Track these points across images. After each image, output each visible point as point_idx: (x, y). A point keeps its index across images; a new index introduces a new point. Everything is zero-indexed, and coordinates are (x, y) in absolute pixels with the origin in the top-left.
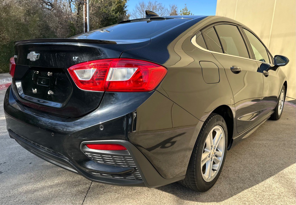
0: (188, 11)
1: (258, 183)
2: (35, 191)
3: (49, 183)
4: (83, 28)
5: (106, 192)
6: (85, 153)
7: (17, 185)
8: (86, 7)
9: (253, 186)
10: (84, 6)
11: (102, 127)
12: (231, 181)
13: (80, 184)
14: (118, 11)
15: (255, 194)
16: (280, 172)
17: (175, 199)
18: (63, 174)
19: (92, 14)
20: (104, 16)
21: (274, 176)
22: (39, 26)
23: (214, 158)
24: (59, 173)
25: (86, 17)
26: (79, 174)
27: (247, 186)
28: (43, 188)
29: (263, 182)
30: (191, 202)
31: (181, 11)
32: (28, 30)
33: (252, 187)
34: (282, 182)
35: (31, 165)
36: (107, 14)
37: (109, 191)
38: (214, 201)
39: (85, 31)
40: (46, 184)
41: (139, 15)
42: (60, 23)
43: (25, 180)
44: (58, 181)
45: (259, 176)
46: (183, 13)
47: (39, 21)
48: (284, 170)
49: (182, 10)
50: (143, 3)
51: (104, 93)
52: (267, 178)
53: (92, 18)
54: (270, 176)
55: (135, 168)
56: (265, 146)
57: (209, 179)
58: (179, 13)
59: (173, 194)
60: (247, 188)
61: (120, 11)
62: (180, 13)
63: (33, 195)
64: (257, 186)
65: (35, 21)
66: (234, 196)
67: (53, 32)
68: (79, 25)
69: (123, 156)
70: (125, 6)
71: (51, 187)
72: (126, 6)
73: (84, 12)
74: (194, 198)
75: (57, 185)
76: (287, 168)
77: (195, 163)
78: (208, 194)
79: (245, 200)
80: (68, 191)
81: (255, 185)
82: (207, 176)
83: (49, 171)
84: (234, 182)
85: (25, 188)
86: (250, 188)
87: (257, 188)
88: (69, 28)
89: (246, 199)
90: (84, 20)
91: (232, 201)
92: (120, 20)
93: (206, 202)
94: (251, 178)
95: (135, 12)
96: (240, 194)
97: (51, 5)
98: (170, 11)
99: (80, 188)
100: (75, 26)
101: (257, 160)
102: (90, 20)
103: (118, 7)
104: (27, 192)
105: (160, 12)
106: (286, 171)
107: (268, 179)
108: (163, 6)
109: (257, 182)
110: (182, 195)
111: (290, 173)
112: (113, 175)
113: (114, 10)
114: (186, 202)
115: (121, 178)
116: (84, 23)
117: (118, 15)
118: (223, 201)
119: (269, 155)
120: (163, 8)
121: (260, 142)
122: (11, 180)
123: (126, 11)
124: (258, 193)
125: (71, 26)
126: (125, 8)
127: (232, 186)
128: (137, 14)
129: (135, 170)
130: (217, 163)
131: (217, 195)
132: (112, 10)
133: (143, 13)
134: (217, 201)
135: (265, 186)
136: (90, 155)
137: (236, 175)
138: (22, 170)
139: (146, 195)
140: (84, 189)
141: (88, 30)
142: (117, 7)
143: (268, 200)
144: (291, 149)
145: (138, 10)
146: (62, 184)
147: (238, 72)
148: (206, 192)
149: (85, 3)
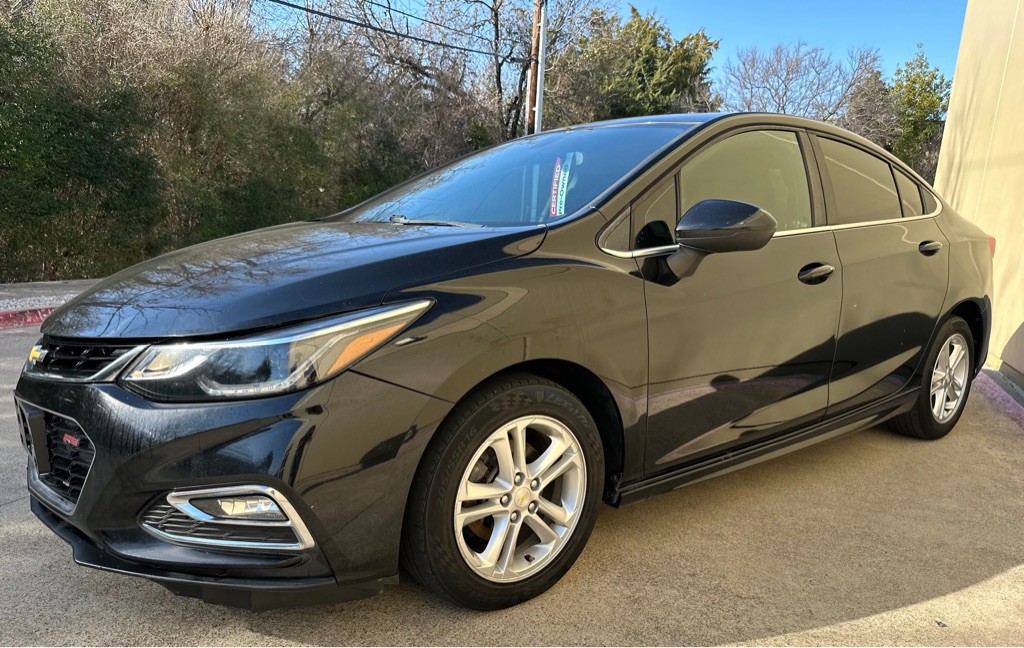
0: (931, 69)
8: (535, 75)
10: (530, 73)
14: (674, 85)
19: (560, 97)
25: (534, 105)
31: (899, 72)
41: (735, 94)
42: (441, 129)
49: (904, 68)
53: (558, 111)
58: (889, 78)
62: (895, 78)
70: (706, 69)
72: (709, 69)
73: (528, 92)
90: (527, 116)
103: (676, 72)
105: (811, 77)
108: (825, 57)
113: (660, 84)
116: (526, 126)
117: (675, 99)
123: (707, 84)
125: (476, 137)
126: (705, 74)
128: (729, 91)
132: (654, 85)
142: (671, 73)
145: (732, 78)
149: (533, 63)
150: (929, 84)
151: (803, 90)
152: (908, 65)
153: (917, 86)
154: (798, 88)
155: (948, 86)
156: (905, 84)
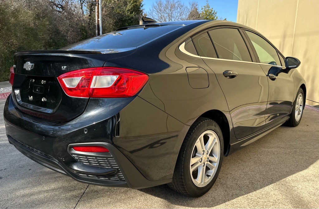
0: (211, 8)
1: (255, 191)
2: (32, 195)
3: (46, 188)
4: (96, 31)
5: (100, 197)
6: (72, 155)
7: (16, 190)
8: (98, 8)
9: (250, 193)
10: (96, 7)
11: (86, 131)
12: (227, 187)
13: (75, 190)
14: (134, 11)
15: (250, 200)
16: (282, 180)
17: (167, 204)
18: (60, 180)
19: (105, 15)
20: (117, 17)
21: (275, 184)
22: (49, 30)
23: (207, 163)
24: (56, 179)
25: (99, 18)
26: (68, 175)
27: (244, 193)
28: (40, 192)
29: (262, 189)
30: (182, 207)
31: (202, 9)
32: (37, 34)
33: (248, 194)
34: (282, 189)
35: (31, 171)
36: (121, 15)
37: (102, 196)
38: (205, 207)
39: (97, 34)
40: (42, 189)
41: (156, 15)
42: (71, 26)
43: (23, 185)
44: (54, 186)
45: (259, 183)
46: (205, 10)
47: (49, 25)
48: (288, 177)
49: (203, 8)
50: (160, 1)
51: (89, 98)
52: (267, 185)
53: (105, 20)
54: (271, 184)
55: (118, 169)
56: (274, 154)
57: (202, 185)
58: (200, 11)
59: (165, 199)
60: (243, 195)
61: (136, 11)
62: (202, 11)
63: (29, 198)
64: (254, 193)
65: (44, 26)
66: (227, 202)
67: (63, 36)
68: (92, 27)
69: (106, 158)
70: (141, 5)
71: (47, 191)
72: (143, 5)
73: (96, 14)
74: (186, 204)
75: (53, 190)
76: (291, 176)
77: (182, 167)
78: (201, 200)
79: (237, 206)
80: (63, 195)
81: (252, 192)
82: (199, 181)
83: (47, 177)
84: (230, 189)
85: (22, 192)
86: (246, 195)
87: (253, 195)
88: (80, 31)
89: (239, 205)
90: (96, 22)
91: (224, 207)
92: (136, 20)
93: (196, 207)
94: (250, 186)
95: (152, 11)
96: (233, 200)
97: (62, 7)
98: (190, 9)
99: (74, 193)
100: (87, 28)
101: (261, 167)
102: (103, 22)
103: (134, 6)
104: (23, 196)
105: (178, 10)
106: (289, 178)
107: (267, 187)
108: (182, 4)
109: (255, 189)
110: (174, 201)
111: (293, 181)
112: (98, 175)
113: (129, 10)
114: (177, 206)
115: (106, 179)
116: (96, 25)
117: (134, 15)
118: (215, 207)
119: (275, 163)
120: (182, 6)
121: (270, 150)
122: (10, 185)
123: (142, 10)
124: (253, 200)
125: (82, 29)
126: (142, 7)
127: (228, 192)
128: (154, 14)
129: (118, 171)
130: (212, 169)
131: (210, 201)
132: (127, 10)
133: (160, 12)
134: (208, 207)
135: (262, 193)
136: (76, 157)
137: (234, 182)
138: (21, 175)
139: (138, 200)
140: (79, 194)
141: (100, 32)
142: (132, 7)
143: (262, 206)
144: (301, 157)
145: (155, 9)
146: (58, 189)
147: (233, 77)
148: (199, 198)
149: (97, 4)
150: (211, 13)
151: (176, 14)
152: (204, 7)
153: (208, 13)
154: (175, 13)
155: (216, 13)
156: (204, 12)
